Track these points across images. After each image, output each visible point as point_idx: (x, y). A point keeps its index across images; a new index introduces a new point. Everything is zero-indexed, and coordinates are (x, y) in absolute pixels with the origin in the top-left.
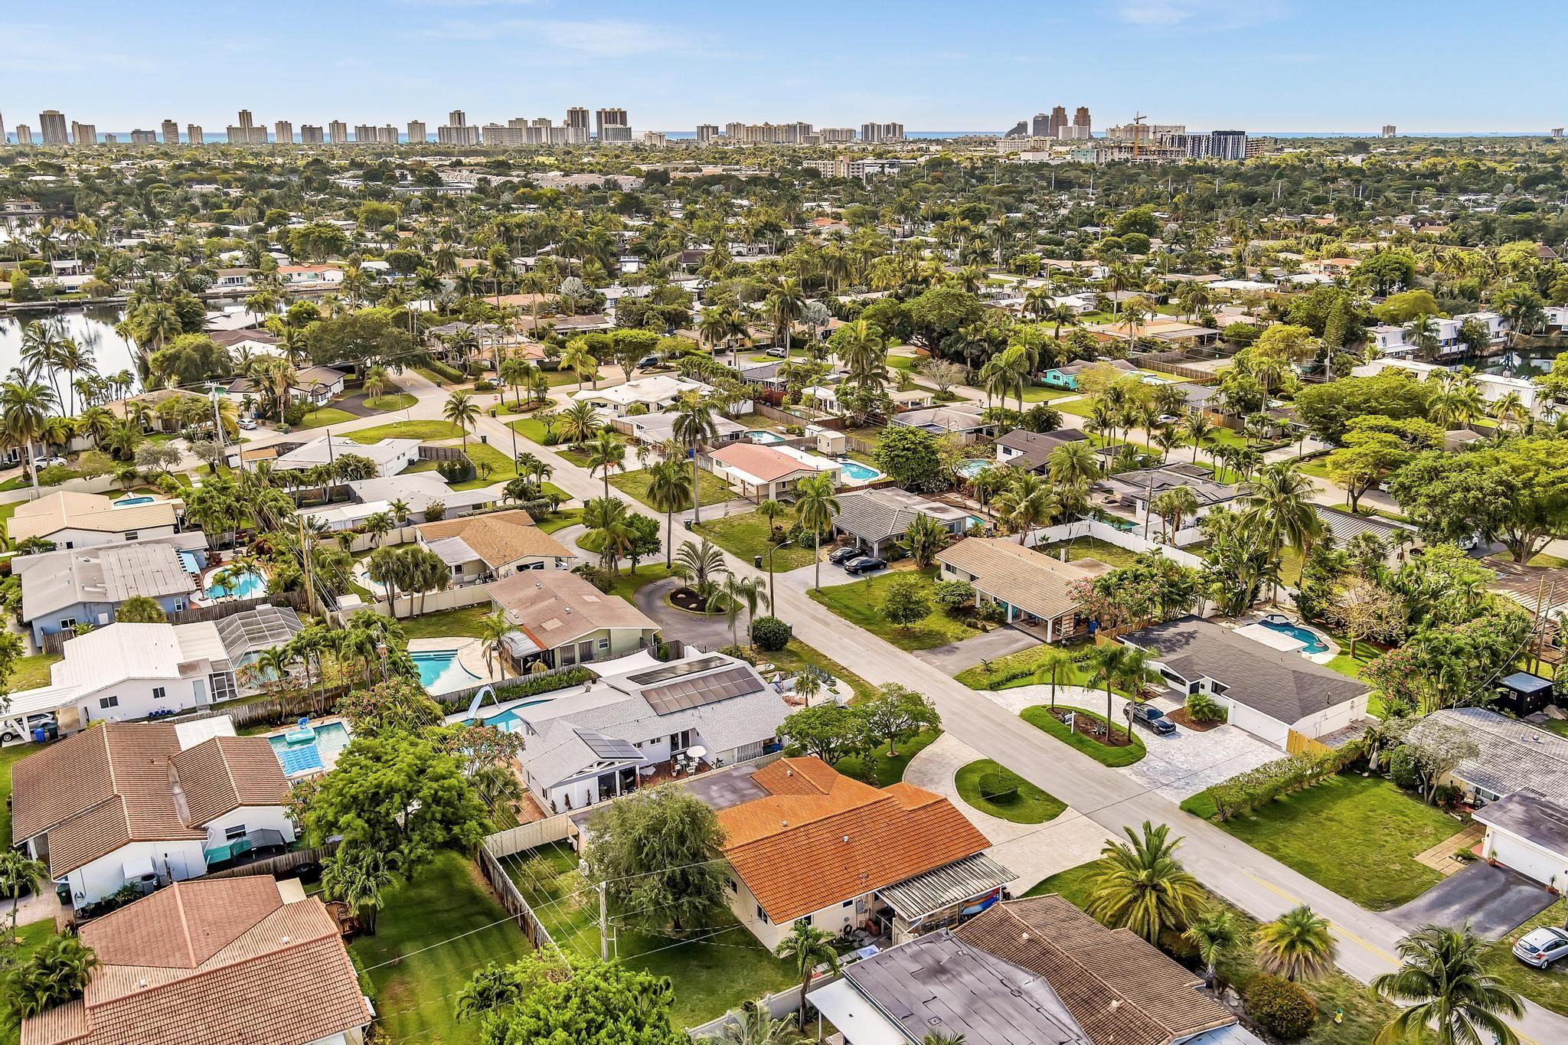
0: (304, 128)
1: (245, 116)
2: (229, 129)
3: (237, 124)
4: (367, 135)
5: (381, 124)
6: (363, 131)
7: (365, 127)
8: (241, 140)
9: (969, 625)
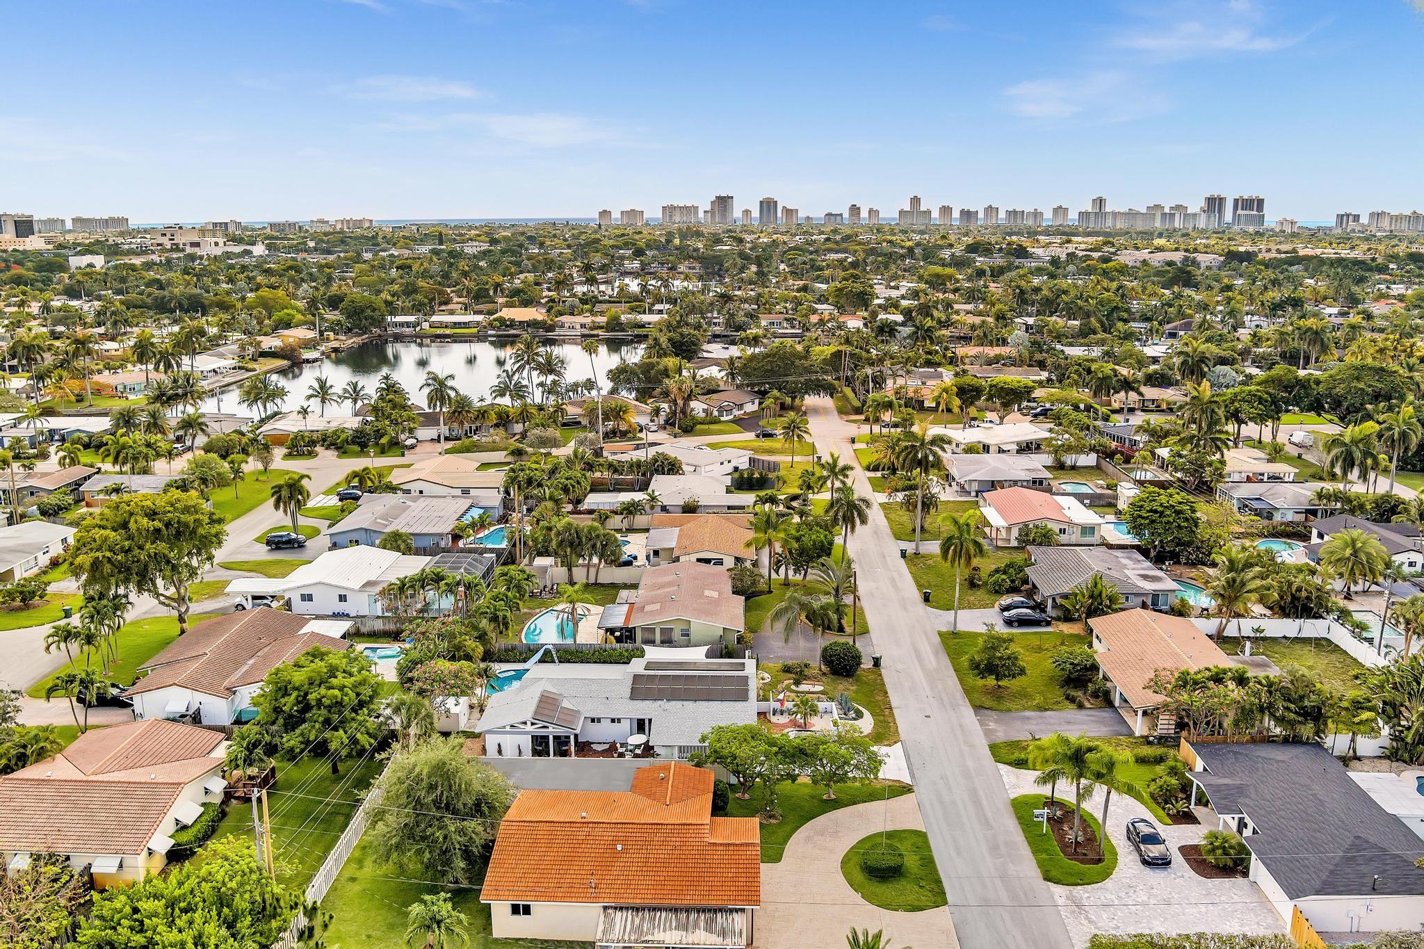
0: (962, 212)
1: (916, 201)
2: (901, 212)
3: (907, 208)
4: (1015, 218)
5: (1028, 209)
6: (1013, 214)
7: (1015, 212)
8: (909, 221)
9: (1068, 698)
